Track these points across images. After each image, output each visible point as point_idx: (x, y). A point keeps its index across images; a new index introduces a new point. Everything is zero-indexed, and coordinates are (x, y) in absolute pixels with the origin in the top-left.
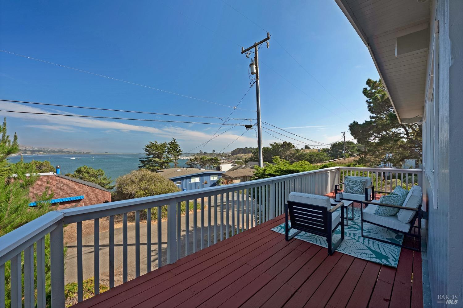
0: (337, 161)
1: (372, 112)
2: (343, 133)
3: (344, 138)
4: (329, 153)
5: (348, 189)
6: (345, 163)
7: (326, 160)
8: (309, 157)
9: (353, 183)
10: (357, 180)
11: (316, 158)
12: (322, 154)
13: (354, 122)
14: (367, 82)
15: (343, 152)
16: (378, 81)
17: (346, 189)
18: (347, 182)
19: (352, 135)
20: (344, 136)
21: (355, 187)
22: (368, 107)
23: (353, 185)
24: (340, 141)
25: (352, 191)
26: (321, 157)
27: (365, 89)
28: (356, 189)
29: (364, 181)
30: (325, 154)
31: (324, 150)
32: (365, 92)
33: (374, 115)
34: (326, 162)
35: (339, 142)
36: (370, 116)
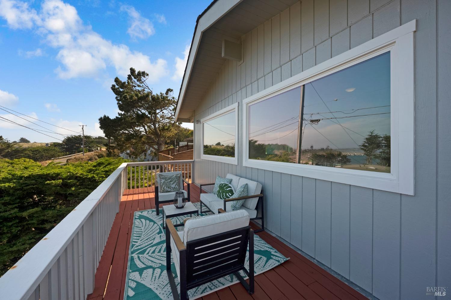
0: (74, 156)
1: (121, 109)
2: (82, 127)
3: (82, 132)
4: (64, 148)
5: (165, 188)
6: (84, 158)
7: (59, 156)
8: (32, 154)
9: (169, 181)
10: (173, 176)
11: (43, 155)
12: (53, 148)
13: (105, 116)
14: (115, 79)
15: (82, 146)
16: (126, 81)
17: (163, 188)
18: (163, 181)
19: (101, 129)
20: (82, 130)
21: (173, 184)
22: (118, 103)
23: (170, 182)
24: (77, 135)
25: (169, 190)
26: (52, 153)
27: (114, 86)
28: (173, 186)
29: (179, 176)
30: (57, 149)
31: (56, 145)
32: (113, 88)
33: (123, 113)
34: (58, 159)
35: (75, 136)
36: (119, 113)
